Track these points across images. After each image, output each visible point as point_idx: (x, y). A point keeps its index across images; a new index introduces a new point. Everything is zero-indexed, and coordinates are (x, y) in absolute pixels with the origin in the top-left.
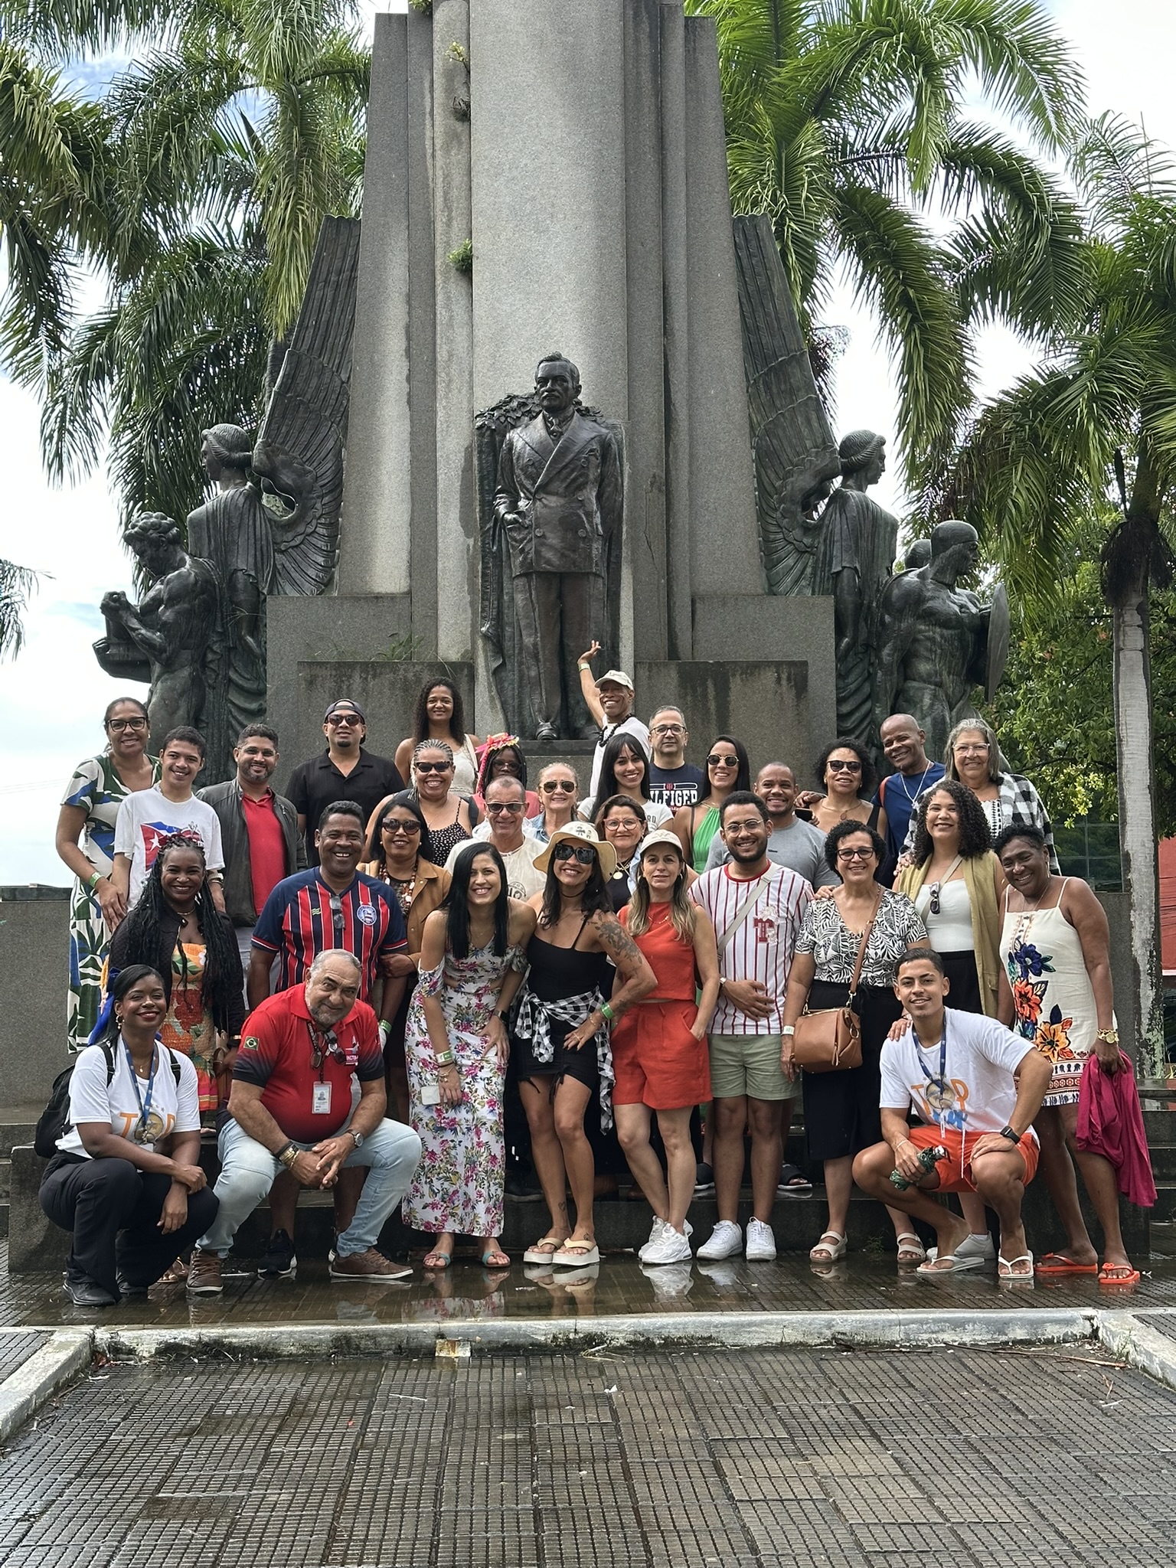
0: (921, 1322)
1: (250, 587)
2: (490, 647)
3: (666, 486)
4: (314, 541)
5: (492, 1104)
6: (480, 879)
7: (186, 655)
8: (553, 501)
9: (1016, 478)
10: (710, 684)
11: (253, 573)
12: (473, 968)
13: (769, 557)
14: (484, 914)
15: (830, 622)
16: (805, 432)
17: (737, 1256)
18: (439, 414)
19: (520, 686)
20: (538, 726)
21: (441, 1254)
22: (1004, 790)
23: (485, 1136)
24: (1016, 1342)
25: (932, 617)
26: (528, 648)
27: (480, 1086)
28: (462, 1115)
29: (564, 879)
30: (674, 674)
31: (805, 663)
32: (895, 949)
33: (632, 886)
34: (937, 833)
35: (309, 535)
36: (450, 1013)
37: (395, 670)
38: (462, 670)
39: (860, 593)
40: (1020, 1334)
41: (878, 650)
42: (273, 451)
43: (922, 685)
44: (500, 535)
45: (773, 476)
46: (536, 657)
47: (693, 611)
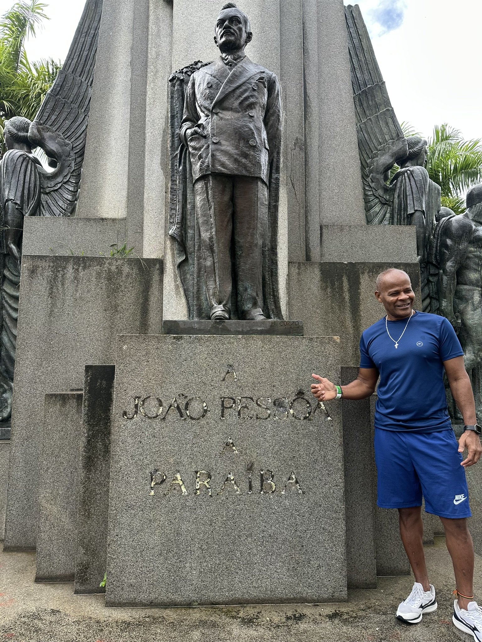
1: (16, 211)
2: (176, 246)
3: (305, 146)
4: (67, 186)
8: (228, 115)
10: (345, 279)
11: (19, 202)
13: (367, 204)
18: (149, 93)
19: (199, 276)
20: (212, 307)
26: (205, 241)
30: (317, 272)
35: (65, 183)
37: (101, 264)
38: (155, 265)
39: (425, 228)
42: (42, 128)
43: (471, 287)
44: (185, 158)
45: (365, 156)
46: (211, 249)
47: (321, 234)
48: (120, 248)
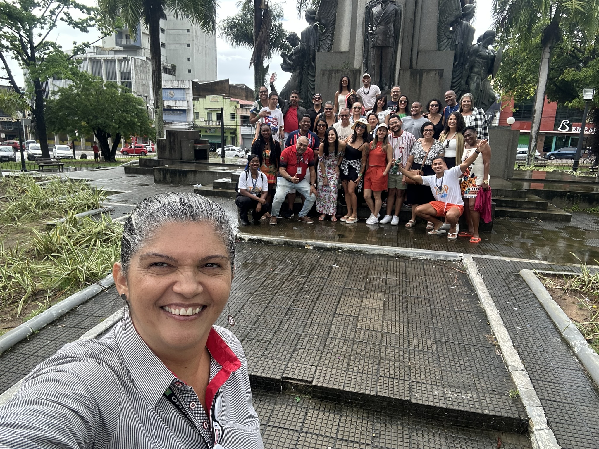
0: (418, 253)
1: (313, 50)
2: (364, 66)
3: (414, 22)
4: (328, 38)
5: (334, 187)
6: (330, 136)
7: (298, 67)
8: (381, 27)
9: (522, 12)
10: (418, 75)
11: (314, 47)
12: (330, 156)
13: (439, 40)
14: (332, 145)
15: (453, 58)
16: (454, 5)
17: (389, 223)
18: (358, 3)
21: (322, 218)
22: (474, 112)
23: (332, 194)
24: (441, 260)
25: (481, 57)
26: (373, 66)
27: (332, 182)
28: (327, 189)
29: (358, 132)
30: (409, 72)
31: (443, 70)
32: (435, 155)
33: (374, 136)
34: (450, 126)
35: (327, 36)
36: (326, 165)
37: (342, 72)
39: (462, 49)
40: (442, 258)
41: (465, 65)
43: (474, 74)
47: (418, 56)
48: (347, 63)
